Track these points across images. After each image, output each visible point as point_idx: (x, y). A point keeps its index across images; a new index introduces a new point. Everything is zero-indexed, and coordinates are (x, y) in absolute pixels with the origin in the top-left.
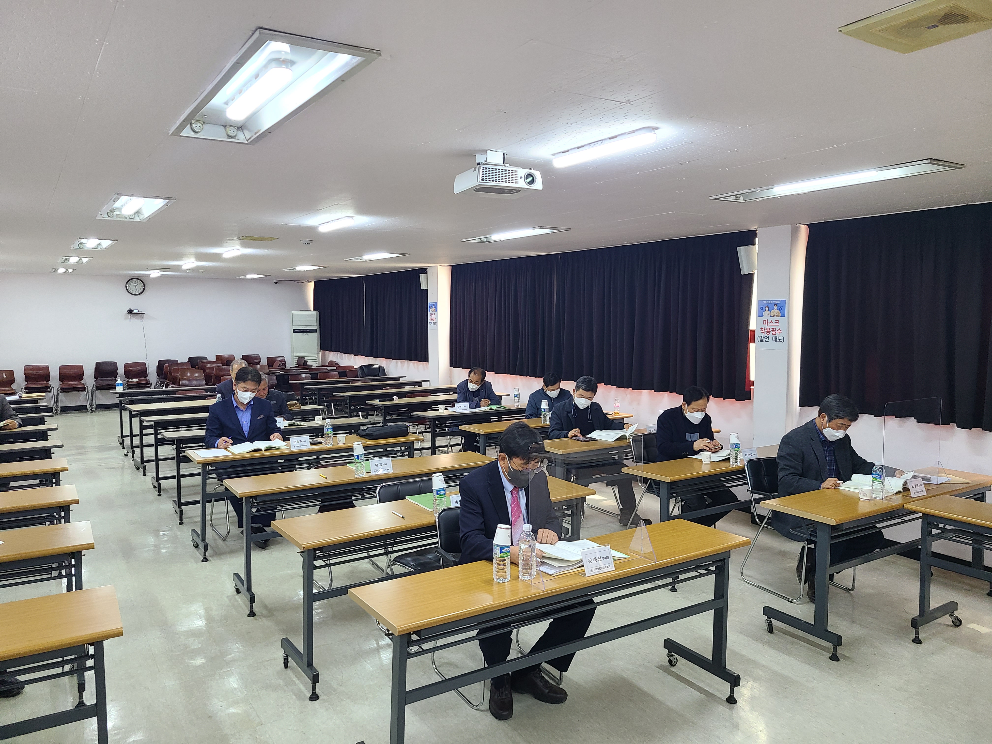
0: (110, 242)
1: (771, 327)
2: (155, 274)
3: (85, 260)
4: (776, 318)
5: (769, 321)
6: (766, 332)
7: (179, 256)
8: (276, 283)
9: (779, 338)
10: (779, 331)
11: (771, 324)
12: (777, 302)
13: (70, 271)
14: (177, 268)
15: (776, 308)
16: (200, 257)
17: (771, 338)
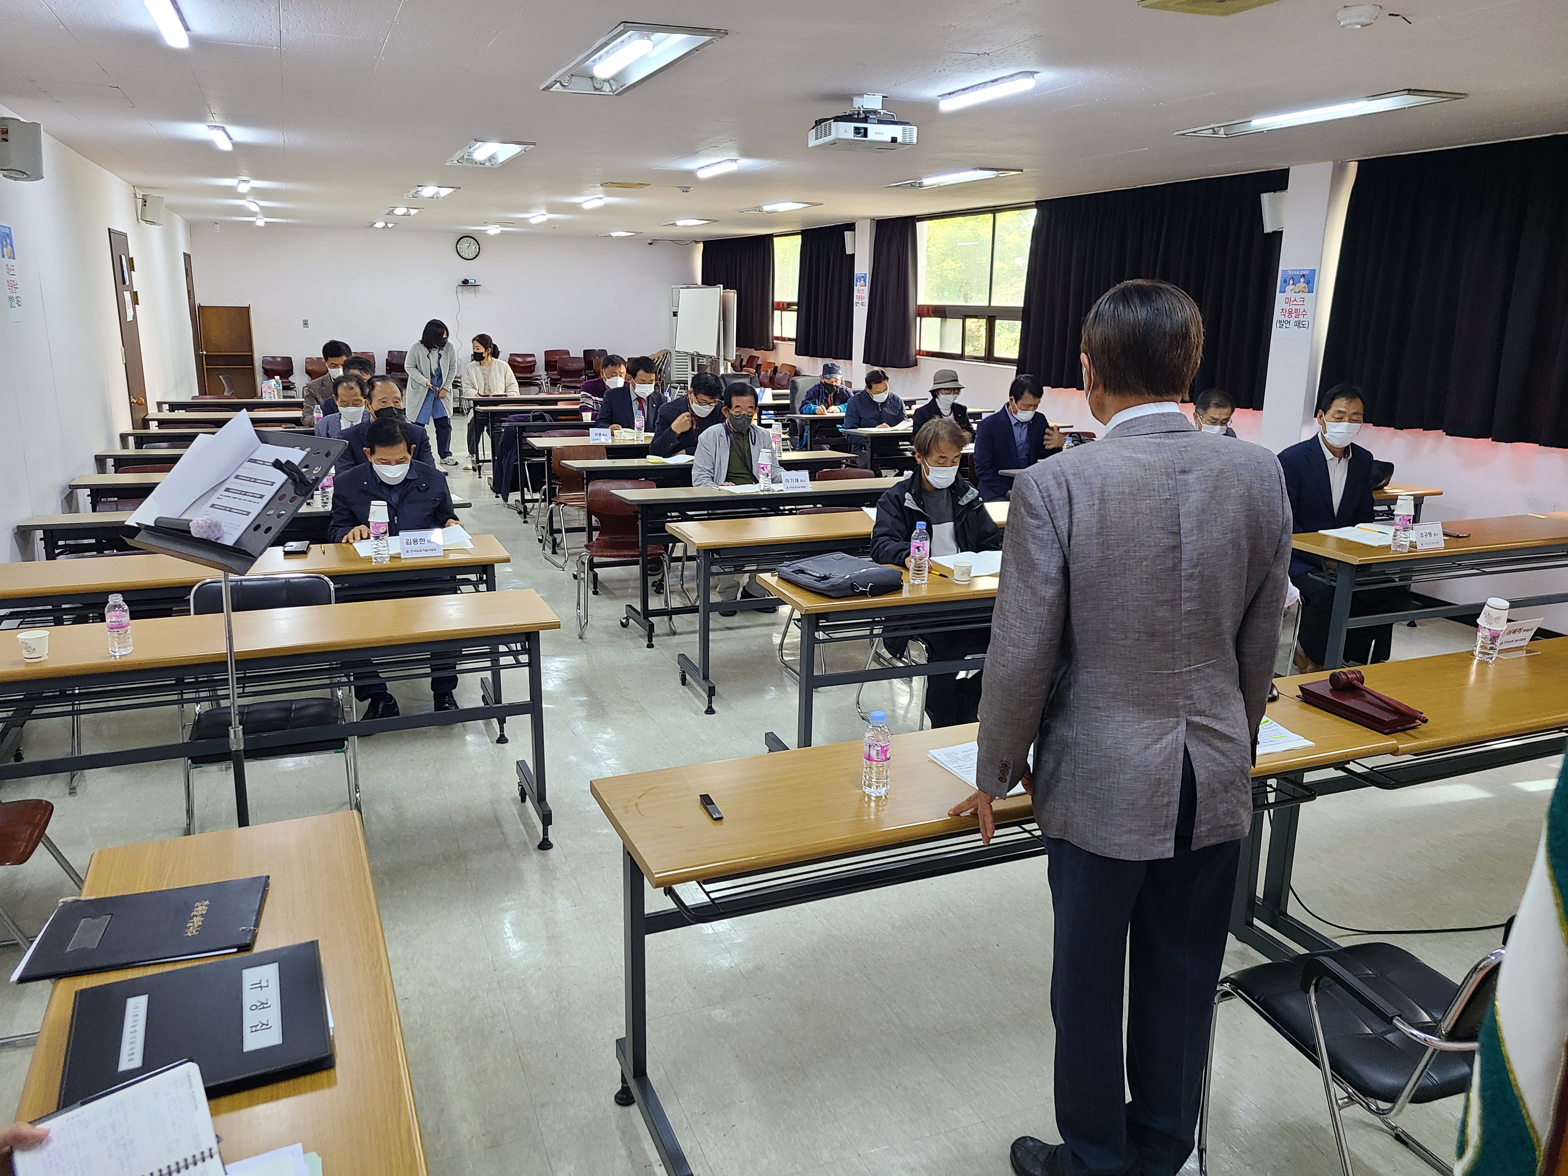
0: (450, 190)
1: (1294, 307)
2: (493, 230)
3: (413, 212)
4: (1302, 295)
5: (1292, 300)
6: (1287, 315)
7: (527, 209)
8: (651, 244)
9: (1304, 323)
10: (1304, 313)
11: (1295, 303)
12: (1304, 273)
13: (390, 225)
14: (524, 222)
15: (1302, 280)
16: (552, 208)
17: (1292, 323)
